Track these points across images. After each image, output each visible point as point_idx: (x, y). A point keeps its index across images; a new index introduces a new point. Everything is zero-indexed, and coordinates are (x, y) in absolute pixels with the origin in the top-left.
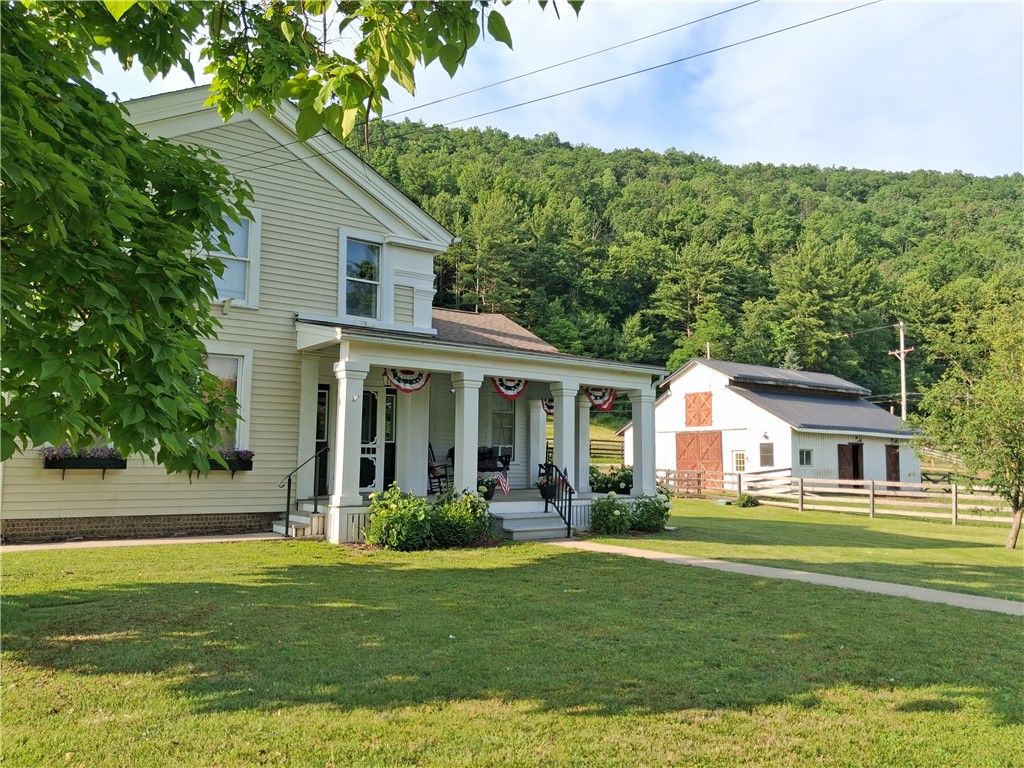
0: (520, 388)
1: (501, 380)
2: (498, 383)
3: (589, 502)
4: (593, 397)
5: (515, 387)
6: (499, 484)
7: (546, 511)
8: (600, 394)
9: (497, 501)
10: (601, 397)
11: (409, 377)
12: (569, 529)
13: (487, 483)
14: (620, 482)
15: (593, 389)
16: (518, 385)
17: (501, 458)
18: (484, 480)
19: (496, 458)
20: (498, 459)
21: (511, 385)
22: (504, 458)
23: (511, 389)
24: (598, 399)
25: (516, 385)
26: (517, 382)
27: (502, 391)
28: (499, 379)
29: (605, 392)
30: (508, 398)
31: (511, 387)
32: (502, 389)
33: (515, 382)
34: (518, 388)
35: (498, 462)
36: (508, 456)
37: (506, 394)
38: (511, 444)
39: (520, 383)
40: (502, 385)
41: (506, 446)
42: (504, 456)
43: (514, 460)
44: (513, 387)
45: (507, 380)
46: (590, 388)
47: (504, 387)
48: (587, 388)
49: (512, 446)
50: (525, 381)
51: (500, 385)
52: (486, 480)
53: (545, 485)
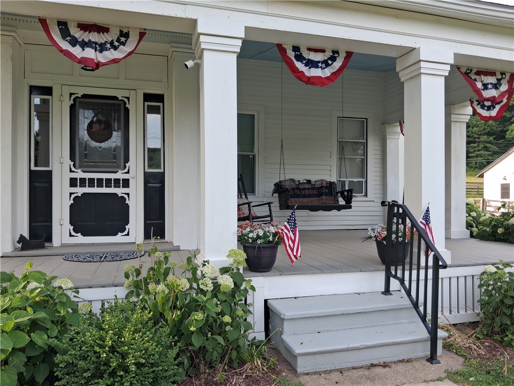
0: (337, 64)
1: (296, 49)
2: (291, 54)
4: (479, 85)
5: (326, 63)
6: (281, 240)
7: (387, 291)
8: (492, 80)
9: (282, 274)
10: (495, 86)
11: (94, 37)
15: (479, 73)
16: (333, 59)
17: (342, 193)
18: (251, 235)
19: (337, 193)
20: (339, 195)
21: (317, 59)
22: (346, 193)
23: (317, 67)
24: (490, 89)
25: (329, 59)
26: (329, 54)
27: (298, 70)
28: (294, 47)
29: (502, 77)
30: (313, 84)
31: (319, 62)
32: (300, 66)
33: (326, 54)
34: (332, 64)
35: (339, 199)
36: (350, 191)
37: (308, 75)
38: (363, 177)
39: (336, 55)
40: (299, 58)
41: (356, 180)
42: (346, 191)
43: (366, 195)
44: (322, 62)
45: (310, 49)
46: (474, 71)
47: (304, 62)
48: (468, 69)
49: (363, 180)
50: (346, 52)
51: (296, 60)
52: (255, 234)
53: (384, 242)
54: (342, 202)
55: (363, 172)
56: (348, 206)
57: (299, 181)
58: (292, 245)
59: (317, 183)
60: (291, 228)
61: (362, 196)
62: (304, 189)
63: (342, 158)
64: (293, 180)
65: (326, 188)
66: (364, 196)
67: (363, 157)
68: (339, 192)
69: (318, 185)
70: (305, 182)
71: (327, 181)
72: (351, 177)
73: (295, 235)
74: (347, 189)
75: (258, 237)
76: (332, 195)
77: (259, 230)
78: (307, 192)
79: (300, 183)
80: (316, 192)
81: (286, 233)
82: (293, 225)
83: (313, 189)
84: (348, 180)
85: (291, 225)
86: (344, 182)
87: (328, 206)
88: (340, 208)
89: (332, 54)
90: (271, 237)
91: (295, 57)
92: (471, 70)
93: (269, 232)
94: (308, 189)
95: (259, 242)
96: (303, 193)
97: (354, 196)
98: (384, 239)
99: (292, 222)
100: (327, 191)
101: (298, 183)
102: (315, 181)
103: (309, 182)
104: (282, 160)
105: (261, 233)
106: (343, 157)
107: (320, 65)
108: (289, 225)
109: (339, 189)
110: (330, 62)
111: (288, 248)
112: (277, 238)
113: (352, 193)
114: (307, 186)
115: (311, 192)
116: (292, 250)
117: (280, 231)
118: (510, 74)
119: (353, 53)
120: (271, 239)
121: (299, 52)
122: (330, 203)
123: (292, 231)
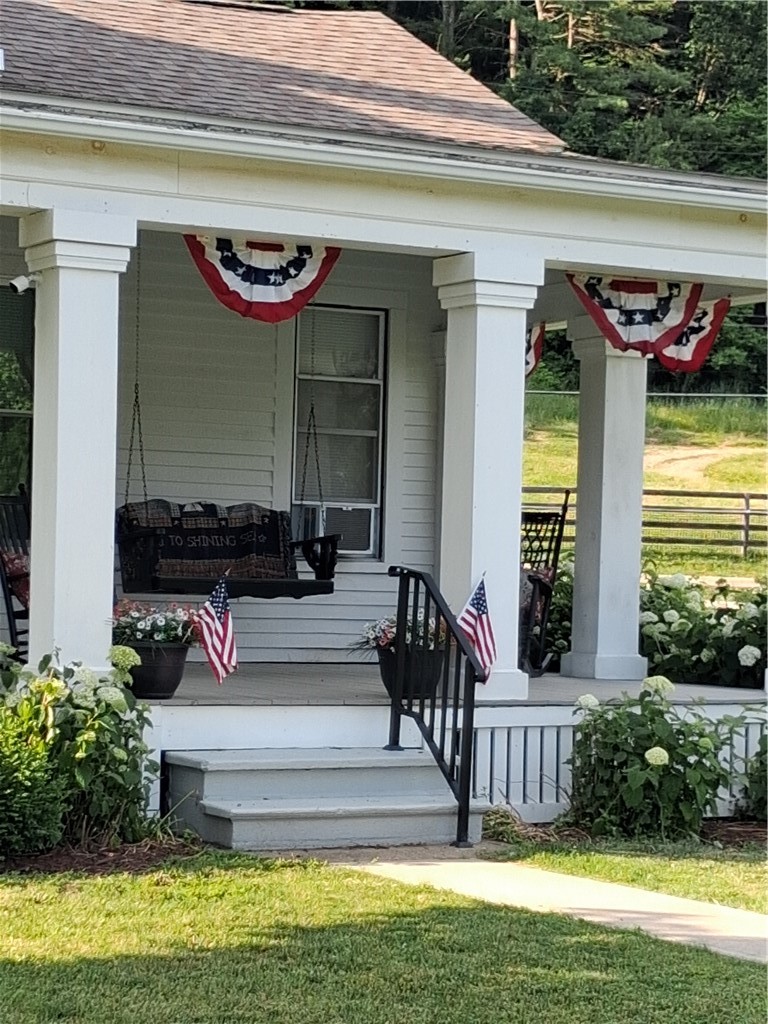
0: (307, 276)
1: (224, 244)
2: (214, 256)
3: (566, 717)
4: (613, 316)
5: (284, 273)
6: (198, 636)
7: (394, 744)
8: (646, 302)
9: (195, 702)
10: (651, 317)
12: (463, 813)
13: (149, 635)
14: (741, 642)
15: (616, 286)
16: (299, 264)
17: (307, 547)
18: (141, 625)
19: (294, 546)
20: (298, 552)
21: (267, 267)
22: (318, 548)
23: (267, 282)
24: (639, 323)
25: (290, 264)
26: (291, 254)
27: (228, 288)
28: (219, 240)
29: (671, 294)
30: (257, 317)
31: (270, 272)
32: (231, 280)
33: (284, 254)
34: (296, 275)
35: (298, 563)
36: (331, 541)
37: (248, 299)
38: (372, 498)
39: (305, 256)
40: (231, 263)
41: (348, 506)
42: (320, 540)
43: (379, 556)
44: (277, 272)
45: (252, 245)
46: (607, 281)
47: (241, 271)
48: (594, 278)
49: (372, 507)
50: (327, 249)
51: (224, 265)
52: (149, 623)
53: (392, 648)
54: (305, 572)
55: (372, 483)
56: (324, 586)
57: (182, 507)
58: (219, 648)
59: (233, 515)
60: (217, 612)
61: (368, 556)
62: (197, 532)
63: (307, 434)
64: (163, 505)
65: (261, 529)
66: (374, 556)
67: (373, 434)
68: (297, 544)
69: (237, 522)
70: (200, 509)
71: (265, 510)
72: (335, 497)
73: (225, 626)
74: (322, 535)
75: (155, 628)
76: (280, 553)
77: (157, 616)
78: (205, 541)
79: (185, 514)
80: (231, 540)
81: (207, 624)
82: (222, 608)
83: (222, 531)
84: (327, 504)
85: (218, 607)
86: (314, 510)
87: (267, 583)
88: (300, 590)
89: (297, 255)
90: (180, 629)
91: (221, 261)
92: (600, 280)
93: (174, 620)
94: (209, 532)
95: (158, 637)
96: (194, 544)
97: (343, 557)
98: (393, 642)
99: (219, 602)
100: (263, 538)
101: (177, 514)
102: (230, 509)
103: (210, 510)
104: (137, 437)
105: (161, 622)
106: (312, 431)
107: (272, 278)
108: (214, 607)
109: (297, 534)
110: (292, 272)
111: (211, 650)
112: (189, 630)
113: (335, 548)
114: (203, 523)
115: (216, 541)
116: (220, 657)
117: (196, 619)
118: (691, 285)
119: (340, 249)
120: (180, 631)
121: (230, 250)
122: (273, 576)
123: (219, 618)
